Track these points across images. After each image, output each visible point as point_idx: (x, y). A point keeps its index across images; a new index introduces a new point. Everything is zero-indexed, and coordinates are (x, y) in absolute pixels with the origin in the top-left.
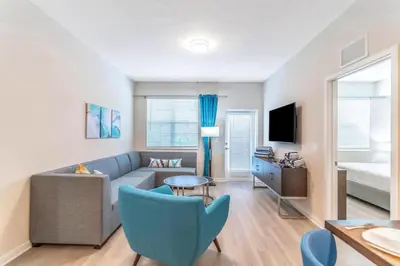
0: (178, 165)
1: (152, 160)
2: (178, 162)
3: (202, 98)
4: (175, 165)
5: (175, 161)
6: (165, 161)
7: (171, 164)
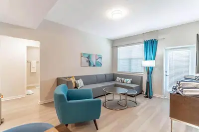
0: (129, 82)
1: (118, 78)
2: (129, 80)
3: (146, 43)
4: (127, 81)
5: (127, 79)
6: (122, 79)
7: (125, 81)
